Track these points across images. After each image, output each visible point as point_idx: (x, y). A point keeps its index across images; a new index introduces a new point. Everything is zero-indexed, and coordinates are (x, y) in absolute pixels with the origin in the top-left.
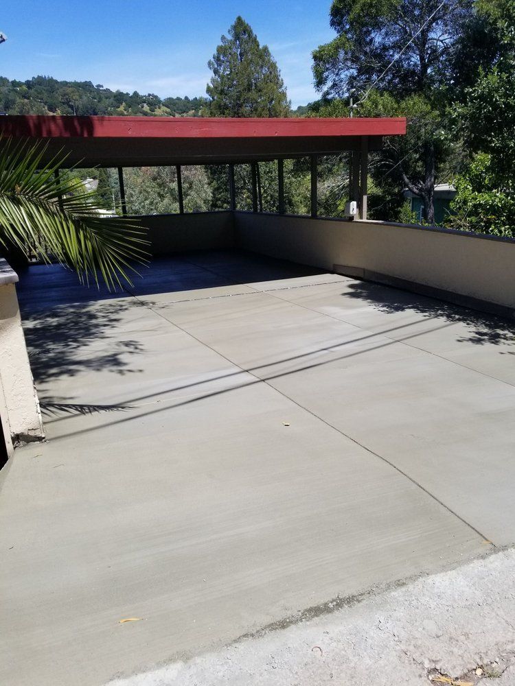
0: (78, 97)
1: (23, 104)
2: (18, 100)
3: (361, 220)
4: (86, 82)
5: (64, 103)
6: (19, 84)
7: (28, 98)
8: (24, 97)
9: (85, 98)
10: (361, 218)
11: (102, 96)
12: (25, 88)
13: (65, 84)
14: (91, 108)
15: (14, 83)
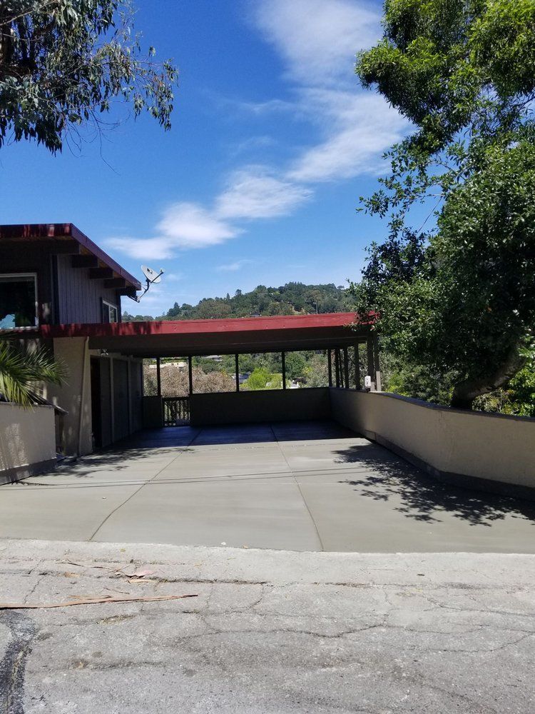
0: (320, 298)
1: (275, 306)
2: (271, 303)
3: (376, 392)
4: (329, 284)
5: (308, 303)
6: (274, 290)
7: (279, 301)
8: (277, 300)
9: (326, 298)
10: (376, 388)
11: (343, 295)
12: (278, 293)
13: (312, 287)
14: (332, 306)
15: (270, 290)
